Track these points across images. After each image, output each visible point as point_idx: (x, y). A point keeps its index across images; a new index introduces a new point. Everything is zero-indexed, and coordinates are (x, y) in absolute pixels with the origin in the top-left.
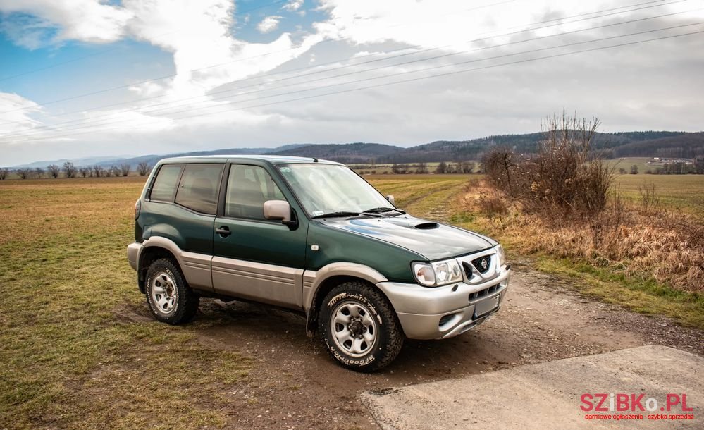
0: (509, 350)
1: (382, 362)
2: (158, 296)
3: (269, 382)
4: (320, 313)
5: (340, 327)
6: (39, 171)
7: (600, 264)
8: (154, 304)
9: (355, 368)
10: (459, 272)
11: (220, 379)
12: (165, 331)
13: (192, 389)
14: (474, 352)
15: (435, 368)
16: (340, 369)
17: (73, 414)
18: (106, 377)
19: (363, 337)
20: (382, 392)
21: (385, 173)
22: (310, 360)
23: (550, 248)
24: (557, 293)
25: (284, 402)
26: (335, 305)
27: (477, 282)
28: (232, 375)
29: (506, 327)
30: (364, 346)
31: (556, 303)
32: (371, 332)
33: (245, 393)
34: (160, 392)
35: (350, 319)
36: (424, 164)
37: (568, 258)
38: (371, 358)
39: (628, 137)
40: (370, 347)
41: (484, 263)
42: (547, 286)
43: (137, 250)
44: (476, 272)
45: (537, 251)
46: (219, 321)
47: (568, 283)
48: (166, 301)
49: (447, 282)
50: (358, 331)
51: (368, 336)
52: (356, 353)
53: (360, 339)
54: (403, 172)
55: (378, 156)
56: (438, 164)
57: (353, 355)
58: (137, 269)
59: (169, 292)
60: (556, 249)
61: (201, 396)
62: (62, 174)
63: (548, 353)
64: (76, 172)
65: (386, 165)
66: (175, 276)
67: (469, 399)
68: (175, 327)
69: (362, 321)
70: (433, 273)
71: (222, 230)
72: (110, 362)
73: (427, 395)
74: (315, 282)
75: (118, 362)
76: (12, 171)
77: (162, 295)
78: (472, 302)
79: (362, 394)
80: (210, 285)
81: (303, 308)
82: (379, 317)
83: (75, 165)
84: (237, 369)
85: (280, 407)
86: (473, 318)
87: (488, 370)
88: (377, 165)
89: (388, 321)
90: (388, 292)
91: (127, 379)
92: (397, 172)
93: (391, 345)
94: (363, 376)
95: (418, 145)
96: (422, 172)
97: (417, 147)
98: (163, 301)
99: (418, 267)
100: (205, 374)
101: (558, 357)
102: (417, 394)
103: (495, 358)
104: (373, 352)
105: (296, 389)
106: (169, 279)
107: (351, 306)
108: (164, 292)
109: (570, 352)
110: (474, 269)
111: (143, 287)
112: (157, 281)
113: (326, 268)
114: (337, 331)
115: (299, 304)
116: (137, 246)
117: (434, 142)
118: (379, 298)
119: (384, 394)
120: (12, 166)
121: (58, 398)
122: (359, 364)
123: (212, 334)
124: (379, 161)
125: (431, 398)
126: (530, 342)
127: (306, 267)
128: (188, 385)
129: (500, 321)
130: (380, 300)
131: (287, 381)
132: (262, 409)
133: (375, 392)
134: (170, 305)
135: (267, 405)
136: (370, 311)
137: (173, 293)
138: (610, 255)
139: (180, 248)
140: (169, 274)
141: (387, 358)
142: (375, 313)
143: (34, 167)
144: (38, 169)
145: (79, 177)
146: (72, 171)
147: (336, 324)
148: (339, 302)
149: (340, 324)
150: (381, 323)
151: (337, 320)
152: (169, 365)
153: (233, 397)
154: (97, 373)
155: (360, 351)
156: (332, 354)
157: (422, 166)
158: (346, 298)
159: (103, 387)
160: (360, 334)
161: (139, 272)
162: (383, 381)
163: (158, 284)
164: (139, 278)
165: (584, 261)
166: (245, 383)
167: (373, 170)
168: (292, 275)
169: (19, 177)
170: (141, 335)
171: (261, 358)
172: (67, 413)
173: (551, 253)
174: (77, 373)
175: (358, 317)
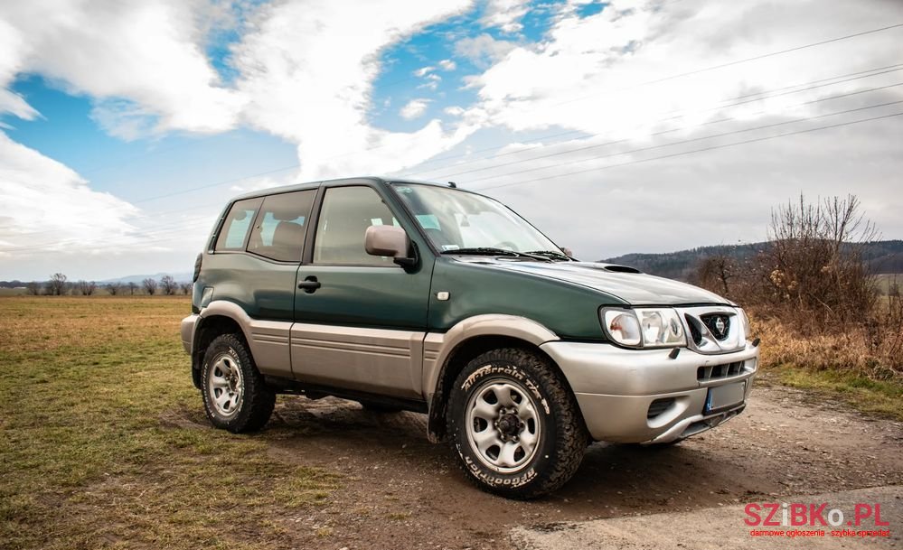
0: (763, 477)
1: (550, 481)
2: (218, 391)
3: (358, 507)
4: (450, 402)
5: (481, 424)
6: (132, 287)
7: (881, 377)
8: (211, 402)
9: (504, 492)
10: (680, 331)
11: (280, 501)
12: (220, 439)
13: (232, 513)
14: (704, 477)
15: (640, 497)
16: (479, 494)
17: (30, 538)
18: (107, 491)
19: (518, 439)
20: (549, 528)
22: (433, 481)
23: (800, 359)
24: (823, 409)
25: (376, 536)
26: (472, 386)
27: (710, 351)
28: (301, 496)
29: (752, 448)
30: (519, 454)
31: (825, 420)
32: (532, 431)
33: (315, 521)
34: (179, 515)
35: (498, 410)
37: (830, 370)
38: (531, 473)
39: (884, 247)
40: (530, 454)
41: (719, 324)
42: (804, 401)
43: (193, 323)
44: (707, 335)
45: (781, 363)
46: (304, 431)
47: (835, 398)
48: (228, 398)
49: (661, 344)
50: (510, 430)
51: (527, 437)
52: (506, 466)
53: (514, 443)
57: (503, 470)
58: (192, 352)
59: (234, 383)
60: (810, 359)
61: (242, 523)
62: (159, 290)
63: (830, 481)
64: (177, 288)
66: (240, 359)
67: (704, 542)
68: (238, 436)
69: (516, 413)
70: (637, 327)
71: (308, 282)
72: (122, 473)
73: (626, 534)
74: (441, 350)
75: (135, 473)
76: (100, 286)
77: (224, 389)
78: (703, 383)
79: (514, 529)
80: (288, 369)
81: (423, 395)
82: (544, 402)
83: (175, 280)
84: (311, 488)
85: (368, 543)
86: (705, 412)
87: (732, 503)
89: (561, 409)
90: (561, 359)
91: (136, 495)
93: (565, 451)
94: (517, 504)
98: (224, 397)
99: (610, 316)
100: (260, 493)
101: (848, 487)
102: (611, 532)
103: (741, 486)
104: (535, 464)
105: (401, 518)
106: (233, 364)
107: (498, 388)
108: (226, 385)
109: (868, 481)
110: (704, 329)
111: (199, 378)
112: (218, 369)
113: (459, 327)
114: (476, 431)
115: (417, 389)
116: (193, 319)
118: (546, 372)
119: (552, 530)
120: (100, 280)
121: (19, 514)
122: (511, 485)
123: (291, 446)
125: (636, 538)
126: (795, 466)
127: (428, 329)
128: (227, 507)
129: (740, 441)
130: (548, 375)
131: (388, 506)
132: (336, 545)
133: (535, 528)
134: (233, 404)
135: (347, 538)
136: (530, 393)
137: (238, 385)
138: (894, 364)
139: (249, 315)
140: (232, 356)
141: (559, 474)
142: (539, 395)
143: (126, 282)
144: (131, 283)
145: (179, 295)
146: (171, 287)
147: (475, 419)
148: (480, 381)
149: (481, 420)
150: (548, 412)
151: (476, 411)
152: (209, 481)
153: (293, 527)
154: (96, 486)
155: (513, 462)
156: (467, 469)
158: (490, 374)
159: (96, 503)
160: (513, 435)
161: (194, 356)
162: (550, 513)
163: (219, 373)
164: (194, 364)
165: (856, 372)
166: (322, 507)
168: (407, 341)
169: (108, 293)
170: (183, 442)
171: (354, 475)
172: (21, 536)
173: (802, 366)
174: (64, 485)
175: (511, 407)
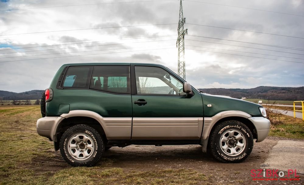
4: (213, 138)
5: (224, 143)
21: (9, 105)
26: (222, 132)
30: (238, 150)
32: (242, 142)
35: (228, 138)
36: (28, 101)
38: (245, 154)
51: (240, 145)
52: (235, 154)
54: (18, 104)
55: (4, 97)
56: (35, 101)
65: (8, 101)
71: (139, 101)
81: (201, 138)
82: (248, 134)
88: (3, 101)
90: (254, 122)
92: (16, 104)
95: (24, 92)
96: (28, 104)
97: (23, 92)
107: (230, 132)
114: (223, 146)
115: (199, 136)
117: (33, 91)
124: (4, 99)
127: (204, 116)
134: (86, 154)
142: (246, 132)
147: (222, 142)
150: (249, 136)
157: (27, 101)
167: (2, 103)
